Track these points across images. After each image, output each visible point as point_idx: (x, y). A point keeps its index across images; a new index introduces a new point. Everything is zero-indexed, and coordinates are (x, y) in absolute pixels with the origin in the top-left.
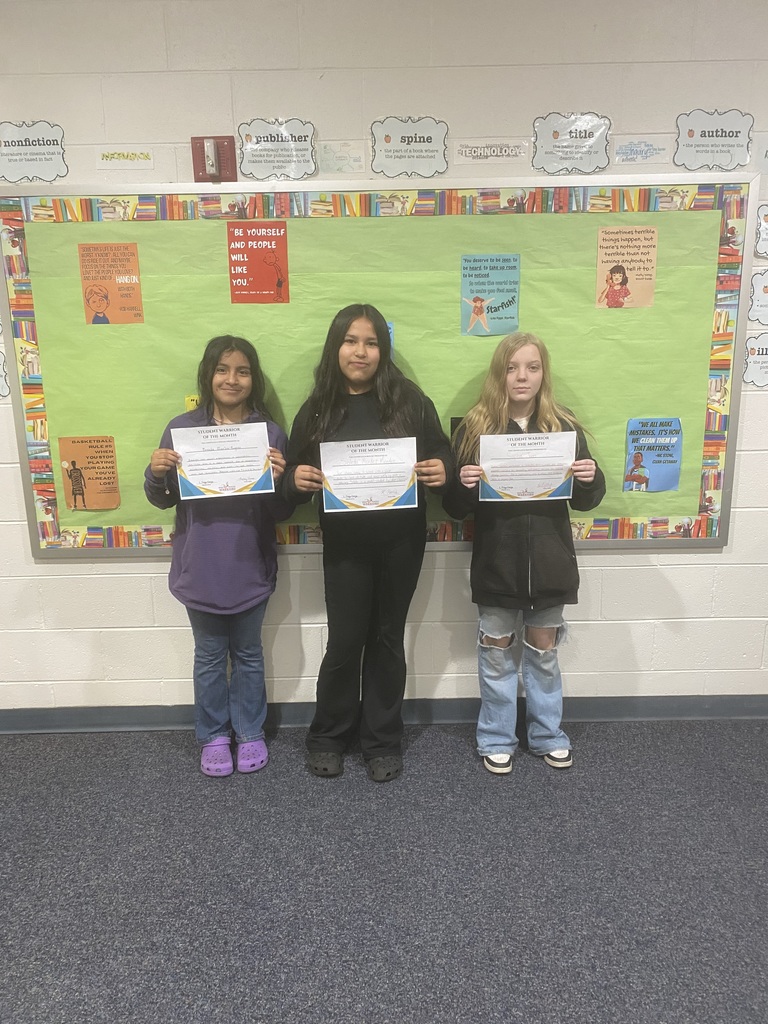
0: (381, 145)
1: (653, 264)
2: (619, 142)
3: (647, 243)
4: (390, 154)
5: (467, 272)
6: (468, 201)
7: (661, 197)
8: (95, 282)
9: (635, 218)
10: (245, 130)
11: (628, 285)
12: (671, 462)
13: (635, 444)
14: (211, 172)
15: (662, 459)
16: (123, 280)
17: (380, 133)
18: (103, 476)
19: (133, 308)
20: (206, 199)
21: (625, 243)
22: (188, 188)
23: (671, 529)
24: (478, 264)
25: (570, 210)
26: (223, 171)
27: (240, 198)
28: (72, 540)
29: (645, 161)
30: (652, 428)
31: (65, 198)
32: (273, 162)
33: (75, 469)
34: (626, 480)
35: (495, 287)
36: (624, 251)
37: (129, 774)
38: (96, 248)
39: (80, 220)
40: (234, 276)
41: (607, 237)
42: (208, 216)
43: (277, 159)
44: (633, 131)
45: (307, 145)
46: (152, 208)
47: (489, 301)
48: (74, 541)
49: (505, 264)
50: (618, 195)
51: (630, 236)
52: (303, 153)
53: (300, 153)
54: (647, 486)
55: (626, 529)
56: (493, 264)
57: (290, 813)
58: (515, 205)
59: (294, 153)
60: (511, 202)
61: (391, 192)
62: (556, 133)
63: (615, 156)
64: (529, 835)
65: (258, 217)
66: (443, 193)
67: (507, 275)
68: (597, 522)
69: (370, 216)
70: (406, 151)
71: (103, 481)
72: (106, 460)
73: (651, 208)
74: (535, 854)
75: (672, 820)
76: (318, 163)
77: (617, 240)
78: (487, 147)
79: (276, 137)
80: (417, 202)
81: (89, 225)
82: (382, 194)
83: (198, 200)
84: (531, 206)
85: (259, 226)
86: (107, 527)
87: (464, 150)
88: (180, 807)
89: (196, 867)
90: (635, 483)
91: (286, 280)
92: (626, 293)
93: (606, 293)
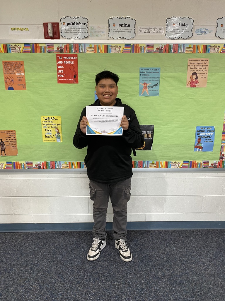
0: (112, 27)
1: (207, 72)
2: (196, 28)
3: (205, 65)
4: (115, 30)
5: (142, 74)
6: (142, 48)
7: (210, 48)
8: (9, 75)
9: (201, 55)
10: (63, 21)
11: (198, 79)
12: (211, 142)
13: (199, 135)
14: (50, 35)
15: (208, 140)
16: (19, 74)
17: (111, 22)
19: (23, 85)
20: (49, 45)
22: (42, 41)
23: (210, 165)
24: (145, 71)
25: (178, 52)
26: (55, 35)
27: (61, 45)
29: (205, 35)
30: (204, 130)
32: (73, 32)
33: (2, 142)
34: (195, 148)
35: (151, 79)
36: (197, 67)
37: (20, 250)
38: (9, 62)
39: (3, 52)
40: (59, 74)
41: (191, 62)
42: (49, 52)
43: (74, 31)
44: (201, 24)
45: (85, 26)
46: (29, 48)
47: (149, 84)
48: (2, 167)
49: (155, 71)
50: (196, 47)
51: (199, 62)
53: (83, 29)
54: (202, 150)
55: (195, 165)
56: (151, 71)
57: (77, 267)
58: (159, 50)
59: (80, 29)
60: (158, 49)
61: (115, 45)
62: (174, 24)
63: (195, 33)
64: (162, 276)
65: (67, 53)
66: (134, 45)
67: (156, 75)
68: (185, 162)
69: (107, 53)
70: (121, 30)
71: (12, 146)
72: (13, 138)
73: (207, 52)
74: (165, 285)
75: (212, 271)
76: (89, 33)
77: (195, 63)
78: (150, 29)
79: (74, 23)
80: (124, 48)
81: (6, 54)
82: (112, 45)
83: (46, 46)
84: (165, 51)
85: (68, 56)
86: (13, 162)
87: (141, 30)
88: (37, 264)
89: (41, 290)
90: (198, 149)
91: (77, 75)
92: (197, 82)
93: (190, 82)
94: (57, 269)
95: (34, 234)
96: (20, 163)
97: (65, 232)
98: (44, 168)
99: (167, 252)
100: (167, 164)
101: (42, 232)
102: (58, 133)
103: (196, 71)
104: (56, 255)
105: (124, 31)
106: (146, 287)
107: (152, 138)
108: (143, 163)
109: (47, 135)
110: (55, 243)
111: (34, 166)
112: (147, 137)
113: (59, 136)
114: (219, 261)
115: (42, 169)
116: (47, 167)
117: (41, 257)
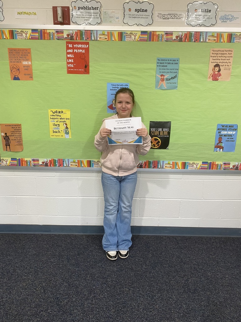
0: (127, 12)
1: (231, 64)
2: (220, 14)
3: (229, 55)
4: (130, 16)
5: (159, 64)
6: (160, 36)
7: (236, 37)
8: (15, 64)
9: (225, 46)
10: (73, 4)
11: (221, 72)
12: (232, 141)
13: (219, 134)
14: (60, 20)
15: (229, 140)
16: (25, 63)
17: (127, 7)
18: (17, 139)
19: (29, 75)
20: (58, 32)
21: (221, 55)
22: (51, 27)
23: (231, 166)
24: (163, 62)
25: (200, 41)
26: (64, 21)
27: (71, 32)
28: (5, 163)
29: (231, 22)
30: (226, 128)
31: (3, 29)
32: (85, 18)
33: (6, 136)
34: (215, 148)
35: (169, 71)
36: (220, 58)
37: (24, 252)
38: (15, 50)
39: (9, 38)
40: (68, 63)
41: (214, 52)
42: (59, 39)
44: (227, 11)
45: (98, 11)
46: (37, 35)
47: (167, 76)
48: (6, 163)
49: (174, 62)
50: (219, 36)
51: (223, 52)
52: (96, 14)
53: (95, 15)
54: (223, 150)
55: (214, 166)
56: (169, 62)
57: (83, 271)
58: (179, 38)
59: (93, 14)
60: (177, 37)
61: (131, 32)
62: (196, 10)
63: (219, 20)
64: (175, 284)
65: (78, 40)
66: (151, 32)
67: (174, 66)
68: (203, 163)
69: (122, 41)
70: (137, 15)
71: (17, 141)
72: (18, 133)
73: (232, 41)
74: (178, 293)
75: (230, 280)
76: (102, 19)
77: (217, 54)
78: (169, 15)
79: (86, 7)
80: (140, 36)
81: (12, 40)
82: (127, 32)
83: (55, 32)
84: (185, 39)
85: (78, 43)
86: (19, 158)
87: (159, 15)
88: (42, 266)
89: (45, 294)
90: (218, 149)
91: (88, 65)
92: (220, 75)
93: (212, 75)
94: (63, 273)
95: (40, 236)
96: (25, 160)
97: (72, 235)
98: (51, 166)
99: (182, 259)
100: (184, 165)
101: (48, 234)
102: (67, 128)
103: (219, 62)
104: (62, 258)
105: (140, 17)
106: (157, 294)
107: (168, 136)
108: (158, 163)
109: (55, 130)
110: (61, 246)
111: (40, 163)
112: (163, 134)
113: (67, 131)
114: (238, 271)
115: (49, 167)
116: (55, 165)
117: (46, 260)
